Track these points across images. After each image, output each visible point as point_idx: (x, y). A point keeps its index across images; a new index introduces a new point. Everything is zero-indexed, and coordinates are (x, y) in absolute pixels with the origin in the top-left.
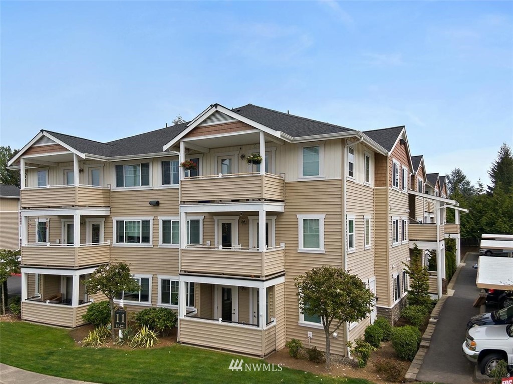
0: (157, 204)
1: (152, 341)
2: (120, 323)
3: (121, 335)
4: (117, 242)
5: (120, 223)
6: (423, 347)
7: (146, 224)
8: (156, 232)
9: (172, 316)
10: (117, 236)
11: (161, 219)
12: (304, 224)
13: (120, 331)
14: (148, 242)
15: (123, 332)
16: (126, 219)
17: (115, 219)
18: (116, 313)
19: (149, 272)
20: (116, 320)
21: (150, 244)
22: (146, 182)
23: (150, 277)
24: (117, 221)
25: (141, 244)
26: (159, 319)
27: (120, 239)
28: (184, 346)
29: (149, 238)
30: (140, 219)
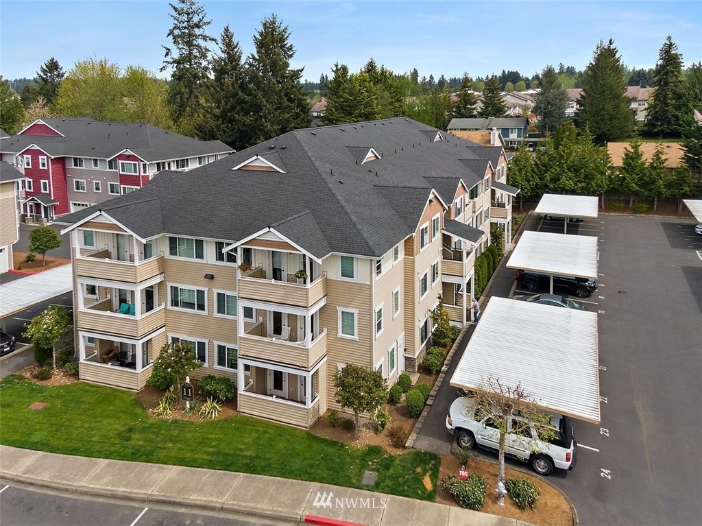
0: (212, 277)
1: (216, 412)
2: (187, 396)
3: (188, 406)
4: (172, 305)
5: (175, 289)
6: (428, 405)
7: (200, 294)
8: (211, 302)
9: (232, 386)
10: (172, 300)
11: (216, 291)
12: (342, 315)
13: (188, 402)
14: (204, 309)
15: (190, 404)
16: (180, 286)
17: (169, 285)
18: (183, 387)
19: (205, 338)
20: (183, 393)
21: (205, 313)
22: (200, 255)
23: (206, 341)
24: (171, 287)
25: (196, 311)
26: (220, 390)
27: (175, 303)
28: (245, 416)
29: (204, 306)
30: (195, 288)
